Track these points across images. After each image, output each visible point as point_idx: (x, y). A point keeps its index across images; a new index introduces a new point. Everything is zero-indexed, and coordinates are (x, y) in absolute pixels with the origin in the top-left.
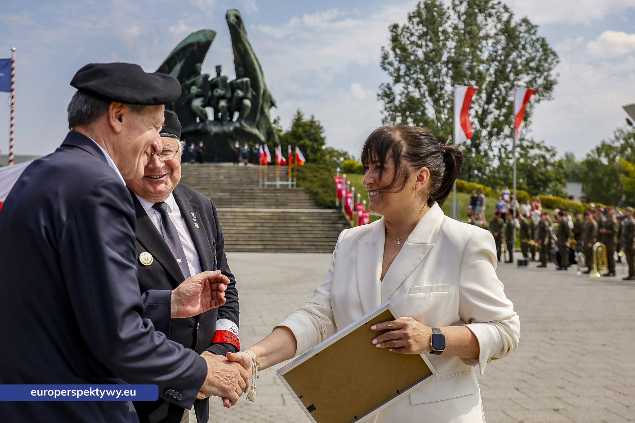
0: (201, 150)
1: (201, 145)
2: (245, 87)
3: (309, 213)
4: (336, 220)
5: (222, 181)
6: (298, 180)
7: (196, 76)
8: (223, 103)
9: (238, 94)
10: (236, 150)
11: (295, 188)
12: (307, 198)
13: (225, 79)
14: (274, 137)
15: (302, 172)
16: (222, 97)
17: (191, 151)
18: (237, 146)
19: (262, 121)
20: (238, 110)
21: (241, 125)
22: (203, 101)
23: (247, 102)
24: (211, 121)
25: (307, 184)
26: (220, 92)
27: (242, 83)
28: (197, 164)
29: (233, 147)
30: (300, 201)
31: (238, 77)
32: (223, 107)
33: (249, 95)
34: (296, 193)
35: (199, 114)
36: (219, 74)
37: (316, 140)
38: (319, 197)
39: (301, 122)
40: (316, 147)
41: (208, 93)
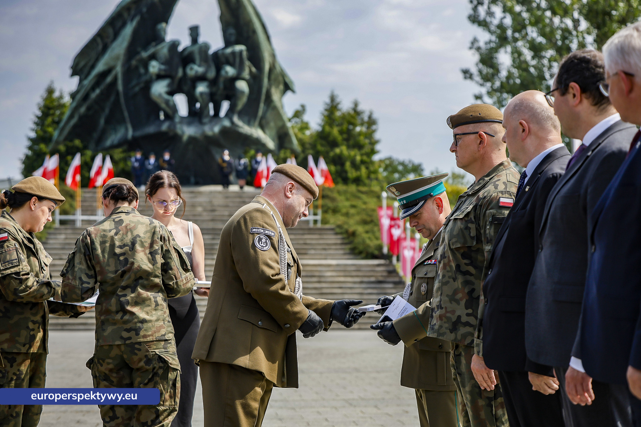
0: (165, 166)
1: (167, 157)
2: (238, 60)
3: (338, 265)
4: (382, 276)
5: (200, 215)
6: (325, 212)
7: (157, 45)
8: (201, 88)
9: (227, 72)
10: (225, 165)
11: (319, 225)
12: (339, 242)
13: (206, 47)
14: (291, 142)
15: (333, 200)
16: (201, 78)
17: (150, 167)
18: (227, 157)
19: (269, 115)
20: (227, 98)
21: (232, 123)
22: (169, 85)
24: (182, 118)
25: (339, 219)
26: (196, 69)
27: (233, 53)
29: (220, 161)
30: (327, 247)
31: (228, 43)
32: (202, 94)
33: (246, 74)
34: (320, 234)
35: (163, 105)
36: (195, 40)
37: (359, 147)
38: (357, 240)
39: (338, 114)
40: (358, 158)
41: (177, 72)
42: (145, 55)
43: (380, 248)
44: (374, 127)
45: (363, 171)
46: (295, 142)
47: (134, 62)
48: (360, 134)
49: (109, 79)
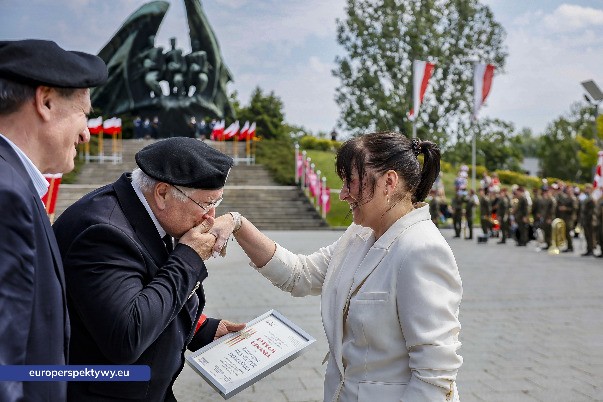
0: (156, 126)
1: (156, 120)
2: (201, 60)
3: (267, 190)
4: (296, 197)
6: (257, 155)
7: (149, 49)
8: (178, 78)
9: (194, 68)
10: (192, 126)
11: (254, 165)
12: (267, 174)
13: (180, 53)
16: (178, 71)
17: (146, 127)
18: (194, 121)
19: (219, 96)
20: (194, 84)
21: (198, 100)
22: (158, 75)
23: (204, 77)
25: (266, 161)
26: (175, 65)
27: (198, 57)
29: (189, 123)
30: (259, 178)
31: (194, 50)
32: (178, 82)
33: (206, 69)
34: (255, 170)
35: (153, 87)
36: (173, 48)
38: (278, 174)
41: (162, 67)
42: (142, 55)
43: (293, 179)
47: (134, 60)
49: (118, 70)
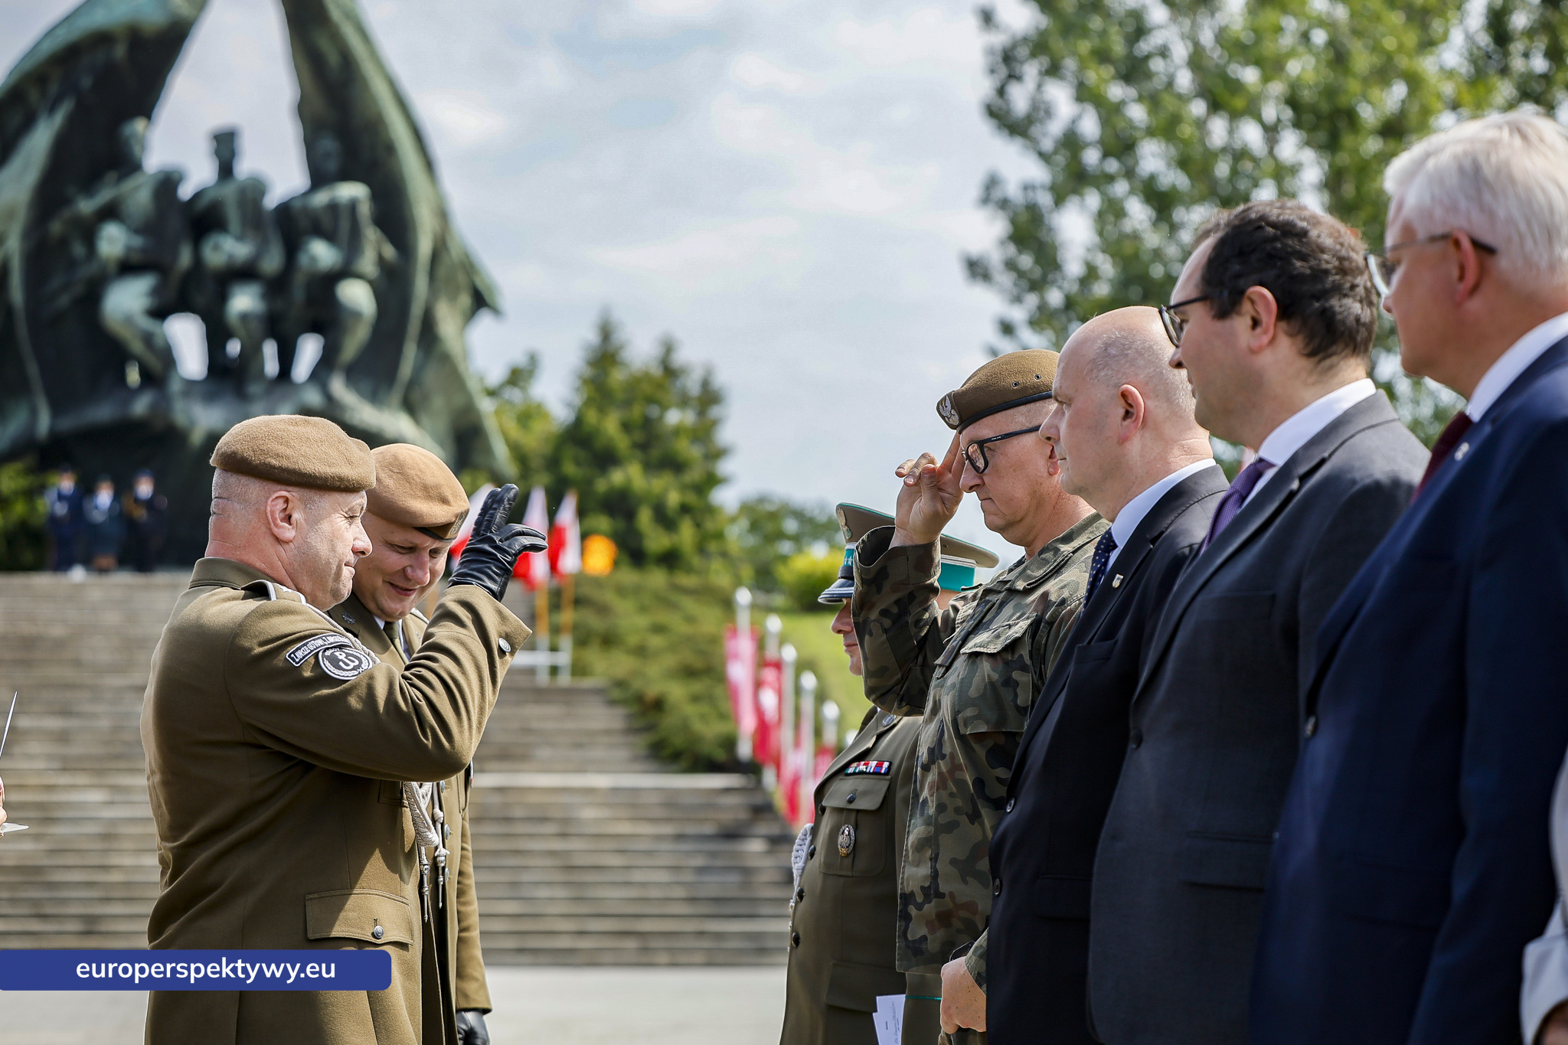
0: (141, 514)
1: (145, 488)
2: (345, 226)
3: (615, 790)
6: (582, 640)
7: (120, 180)
8: (244, 301)
9: (313, 259)
11: (564, 680)
12: (619, 725)
13: (255, 190)
14: (488, 450)
15: (603, 610)
16: (244, 273)
17: (98, 517)
19: (432, 377)
20: (316, 328)
22: (155, 292)
24: (191, 384)
25: (621, 664)
26: (230, 248)
27: (333, 207)
28: (124, 579)
30: (585, 740)
31: (319, 179)
32: (245, 317)
33: (367, 263)
34: (567, 704)
35: (137, 346)
36: (226, 170)
37: (674, 465)
38: (669, 722)
39: (617, 377)
40: (674, 498)
41: (175, 255)
42: (87, 206)
43: (730, 743)
44: (715, 412)
45: (686, 534)
46: (501, 452)
48: (677, 431)
